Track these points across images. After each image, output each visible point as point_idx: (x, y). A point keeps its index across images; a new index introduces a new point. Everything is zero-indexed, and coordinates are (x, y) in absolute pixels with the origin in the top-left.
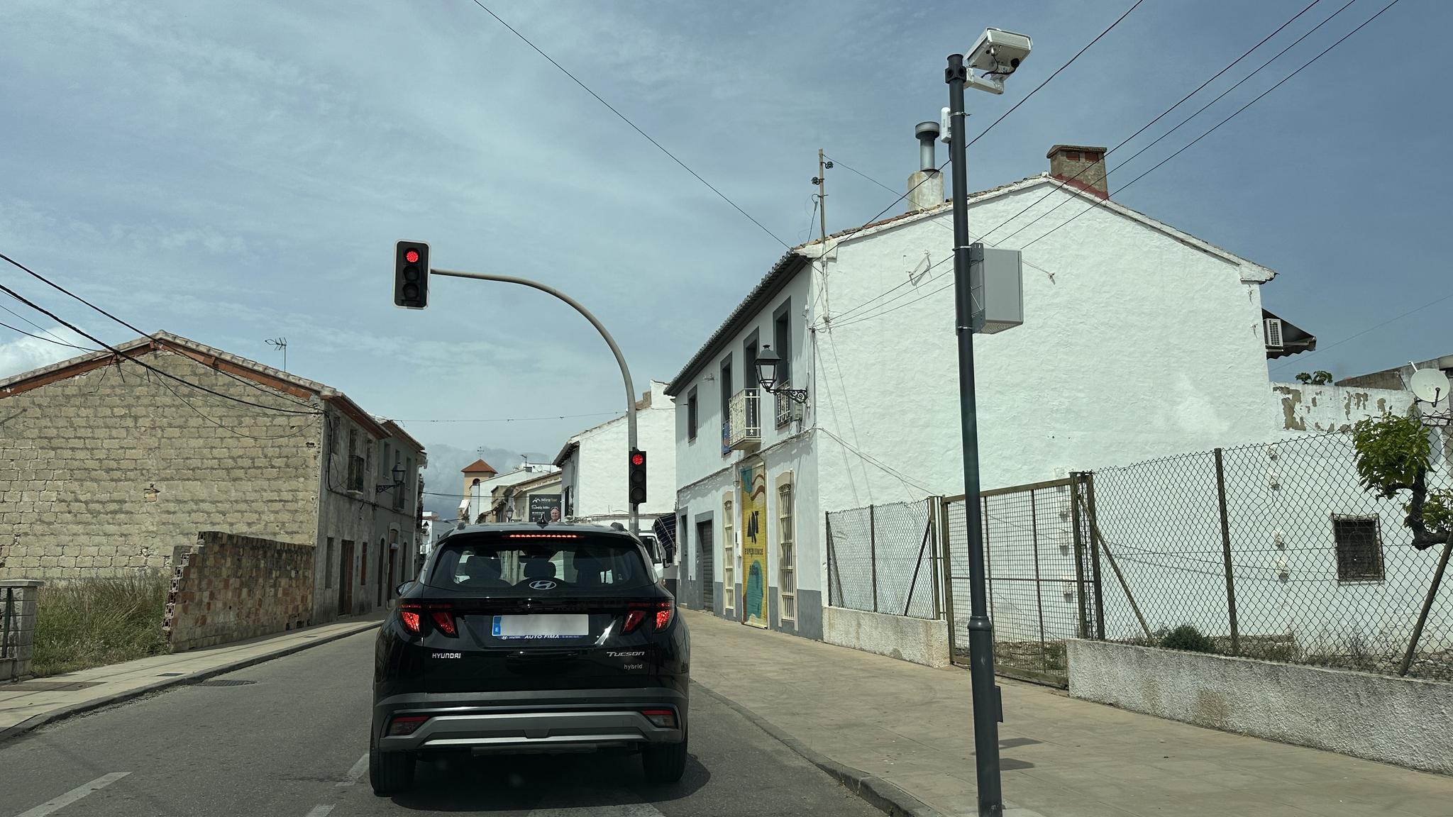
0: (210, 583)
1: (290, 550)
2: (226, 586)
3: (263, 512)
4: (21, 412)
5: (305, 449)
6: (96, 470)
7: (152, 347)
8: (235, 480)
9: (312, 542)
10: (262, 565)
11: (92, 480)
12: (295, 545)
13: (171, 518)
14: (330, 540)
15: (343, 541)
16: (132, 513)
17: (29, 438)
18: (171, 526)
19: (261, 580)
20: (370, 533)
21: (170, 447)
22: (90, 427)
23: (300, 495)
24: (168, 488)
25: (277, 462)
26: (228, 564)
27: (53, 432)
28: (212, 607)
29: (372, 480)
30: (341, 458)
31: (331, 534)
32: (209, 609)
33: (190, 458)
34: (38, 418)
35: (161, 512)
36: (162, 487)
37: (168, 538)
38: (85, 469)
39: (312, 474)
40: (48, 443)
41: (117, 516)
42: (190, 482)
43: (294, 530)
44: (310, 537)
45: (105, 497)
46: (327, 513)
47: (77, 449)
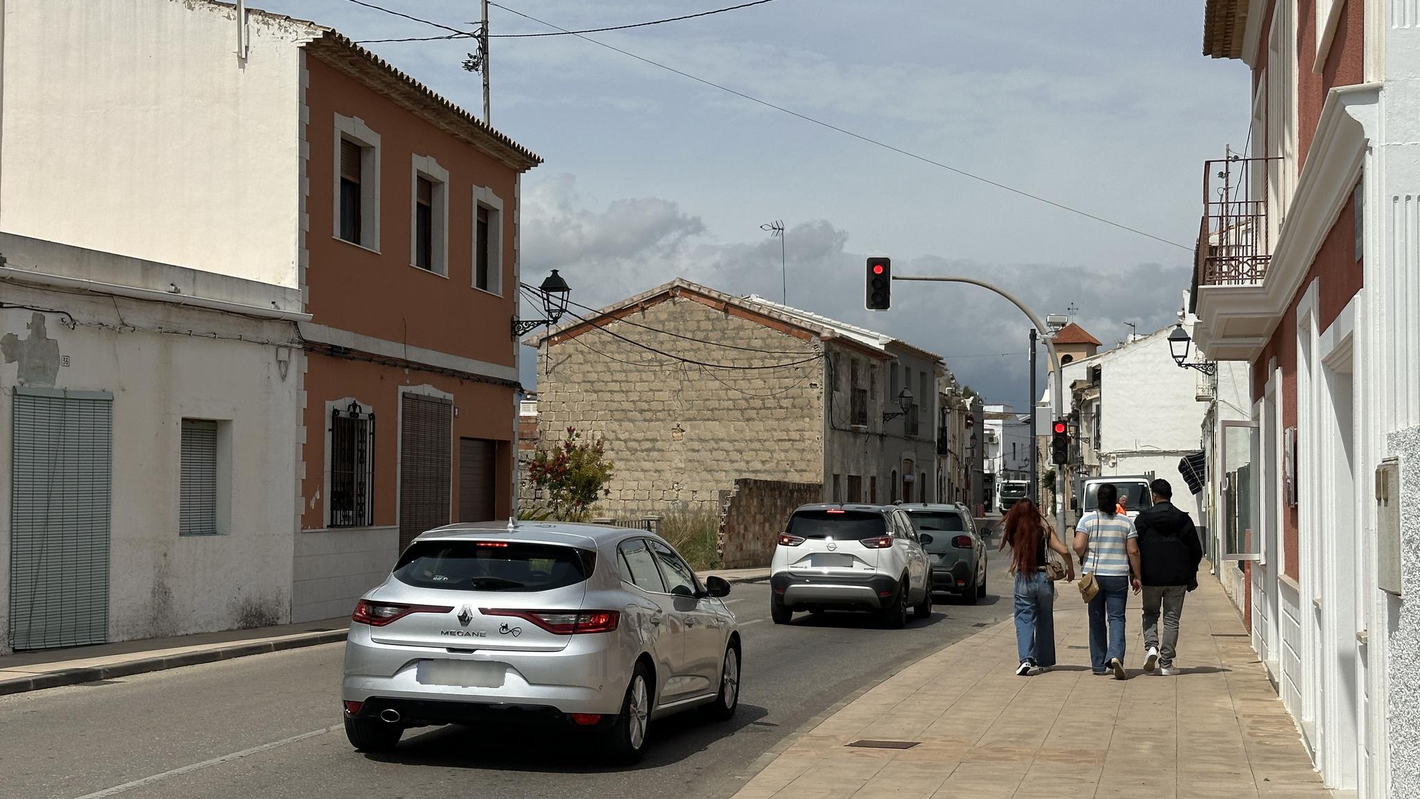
0: (744, 518)
1: (800, 489)
2: (754, 521)
3: (775, 451)
4: (567, 358)
5: (809, 390)
6: (632, 411)
7: (671, 295)
8: (748, 420)
9: (820, 479)
10: (779, 504)
11: (630, 420)
12: (804, 484)
13: (696, 456)
14: (836, 477)
15: (849, 476)
16: (663, 451)
17: (575, 382)
18: (696, 463)
19: (778, 516)
20: (879, 465)
21: (691, 389)
22: (624, 371)
23: (807, 434)
24: (693, 427)
25: (785, 403)
26: (755, 504)
27: (594, 377)
28: (746, 536)
29: (878, 407)
30: (844, 394)
31: (836, 471)
32: (744, 538)
33: (709, 400)
34: (581, 364)
35: (687, 450)
36: (687, 426)
37: (695, 475)
38: (623, 410)
39: (816, 414)
40: (592, 387)
41: (651, 454)
42: (710, 422)
43: (802, 468)
44: (817, 475)
45: (640, 436)
46: (832, 451)
47: (615, 391)
